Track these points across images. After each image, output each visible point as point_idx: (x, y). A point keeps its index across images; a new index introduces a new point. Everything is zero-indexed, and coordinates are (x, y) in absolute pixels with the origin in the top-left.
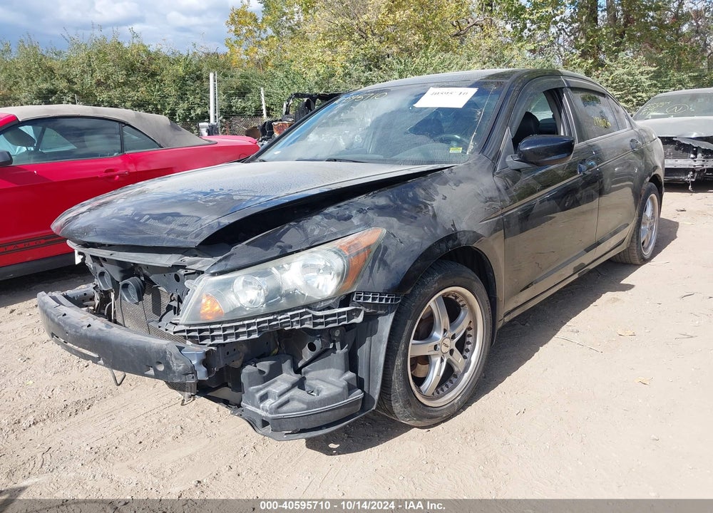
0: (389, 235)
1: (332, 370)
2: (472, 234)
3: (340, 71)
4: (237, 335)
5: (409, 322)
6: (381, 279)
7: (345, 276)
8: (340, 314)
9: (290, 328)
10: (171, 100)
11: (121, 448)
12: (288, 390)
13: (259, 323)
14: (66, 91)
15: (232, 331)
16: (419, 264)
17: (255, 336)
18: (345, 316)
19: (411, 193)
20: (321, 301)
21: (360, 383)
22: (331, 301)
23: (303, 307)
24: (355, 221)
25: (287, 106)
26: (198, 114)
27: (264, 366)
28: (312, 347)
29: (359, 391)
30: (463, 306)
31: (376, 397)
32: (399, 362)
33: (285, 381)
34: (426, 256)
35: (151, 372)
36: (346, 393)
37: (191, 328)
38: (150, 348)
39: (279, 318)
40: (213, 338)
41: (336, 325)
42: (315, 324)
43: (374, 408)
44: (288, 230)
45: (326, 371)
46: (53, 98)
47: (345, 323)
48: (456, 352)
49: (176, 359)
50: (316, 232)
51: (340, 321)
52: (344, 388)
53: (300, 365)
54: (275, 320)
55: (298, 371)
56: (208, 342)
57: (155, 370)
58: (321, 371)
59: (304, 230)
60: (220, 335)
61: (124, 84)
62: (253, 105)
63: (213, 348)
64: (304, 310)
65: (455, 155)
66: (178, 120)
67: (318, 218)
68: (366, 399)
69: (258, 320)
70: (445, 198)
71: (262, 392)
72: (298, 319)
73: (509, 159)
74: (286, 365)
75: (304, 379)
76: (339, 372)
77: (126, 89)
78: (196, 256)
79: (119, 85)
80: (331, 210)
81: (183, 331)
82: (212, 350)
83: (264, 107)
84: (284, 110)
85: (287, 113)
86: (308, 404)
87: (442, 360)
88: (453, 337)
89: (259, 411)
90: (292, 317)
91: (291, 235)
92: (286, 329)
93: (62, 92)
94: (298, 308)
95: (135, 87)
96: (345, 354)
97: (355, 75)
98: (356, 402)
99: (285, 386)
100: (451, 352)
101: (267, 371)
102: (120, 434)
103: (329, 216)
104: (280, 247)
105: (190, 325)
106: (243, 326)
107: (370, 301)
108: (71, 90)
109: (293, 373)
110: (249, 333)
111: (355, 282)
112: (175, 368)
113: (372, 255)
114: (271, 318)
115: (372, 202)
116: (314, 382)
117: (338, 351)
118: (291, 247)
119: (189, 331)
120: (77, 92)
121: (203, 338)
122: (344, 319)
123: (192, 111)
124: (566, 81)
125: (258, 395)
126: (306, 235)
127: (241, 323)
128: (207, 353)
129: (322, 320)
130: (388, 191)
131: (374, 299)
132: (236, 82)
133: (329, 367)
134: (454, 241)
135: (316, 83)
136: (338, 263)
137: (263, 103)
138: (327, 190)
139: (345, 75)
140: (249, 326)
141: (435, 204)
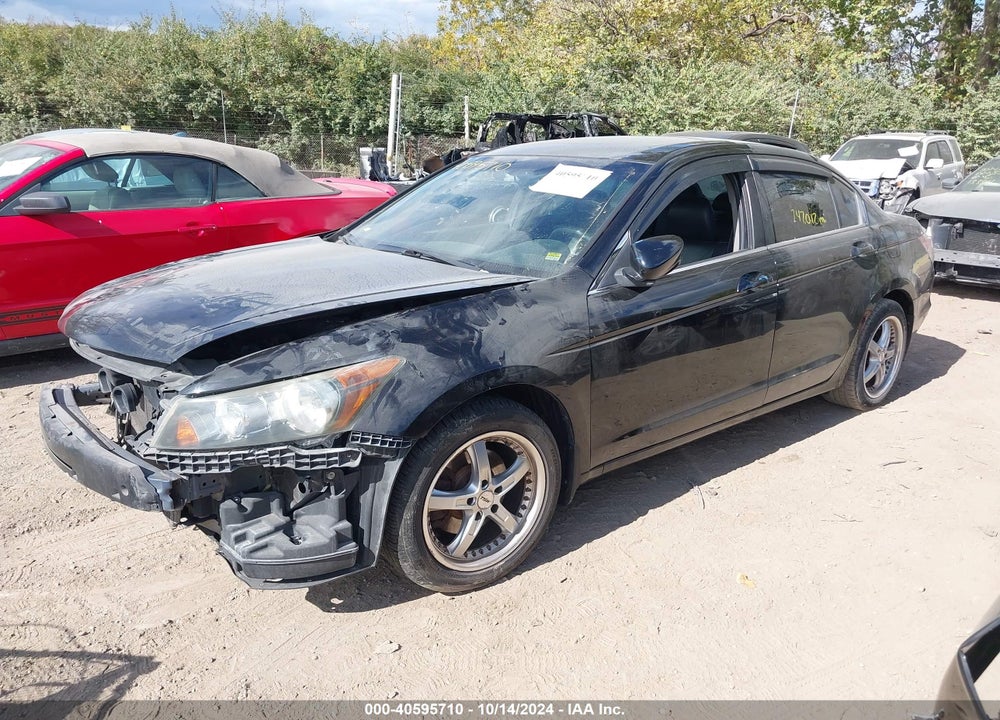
0: (408, 365)
1: (326, 516)
2: (530, 370)
3: (573, 81)
4: (209, 467)
5: (426, 471)
6: (386, 419)
7: (339, 413)
8: (329, 456)
9: (268, 465)
10: (345, 104)
11: (107, 571)
12: (269, 534)
13: (232, 457)
14: (212, 85)
15: (203, 462)
16: (441, 405)
17: (228, 470)
18: (337, 458)
19: (458, 315)
20: (308, 439)
21: (357, 535)
22: (320, 440)
23: (285, 443)
24: (370, 346)
25: (484, 129)
26: (378, 127)
27: (248, 502)
28: (302, 489)
29: (354, 543)
30: (519, 453)
31: (376, 553)
32: (408, 515)
33: (269, 521)
34: (451, 395)
35: (117, 496)
36: (334, 544)
37: (162, 453)
38: (116, 469)
39: (256, 453)
40: (183, 467)
41: (324, 467)
42: (298, 465)
43: (373, 565)
44: (283, 351)
45: (320, 516)
46: (195, 93)
47: (337, 466)
48: (502, 510)
49: (139, 484)
50: (315, 358)
51: (329, 463)
52: (331, 539)
53: (292, 505)
54: (252, 454)
55: (288, 512)
56: (177, 470)
57: (121, 495)
58: (315, 516)
59: (302, 354)
60: (203, 465)
61: (288, 79)
62: (453, 119)
63: (185, 477)
64: (285, 447)
65: (551, 263)
66: (351, 133)
67: (324, 339)
68: (363, 554)
69: (233, 453)
70: (503, 322)
71: (239, 532)
72: (278, 456)
73: (619, 273)
74: (275, 504)
75: (293, 522)
76: (333, 520)
77: (289, 86)
78: (179, 371)
79: (278, 81)
80: (347, 329)
81: (153, 455)
82: (182, 479)
83: (466, 124)
84: (479, 136)
85: (483, 139)
86: (284, 552)
87: (478, 517)
88: (498, 490)
89: (234, 553)
90: (271, 454)
91: (284, 358)
92: (265, 466)
93: (206, 86)
94: (278, 445)
95: (299, 84)
96: (340, 500)
97: (594, 86)
98: (348, 556)
99: (268, 528)
100: (494, 508)
101: (249, 509)
102: (113, 555)
103: (339, 338)
104: (267, 372)
105: (161, 450)
106: (215, 457)
107: (369, 443)
108: (218, 83)
109: (281, 514)
110: (222, 467)
111: (351, 421)
112: (138, 495)
113: (379, 389)
114: (247, 452)
115: (402, 324)
116: (304, 527)
117: (333, 496)
118: (279, 373)
119: (159, 456)
120: (225, 87)
121: (173, 466)
122: (336, 461)
123: (371, 123)
124: (753, 161)
125: (234, 535)
126: (302, 359)
127: (213, 454)
128: (174, 483)
129: (308, 460)
130: (427, 311)
131: (374, 441)
132: (432, 86)
133: (323, 514)
134: (498, 377)
135: (538, 96)
136: (333, 398)
137: (466, 117)
138: (346, 305)
139: (581, 86)
140: (221, 458)
141: (485, 330)
